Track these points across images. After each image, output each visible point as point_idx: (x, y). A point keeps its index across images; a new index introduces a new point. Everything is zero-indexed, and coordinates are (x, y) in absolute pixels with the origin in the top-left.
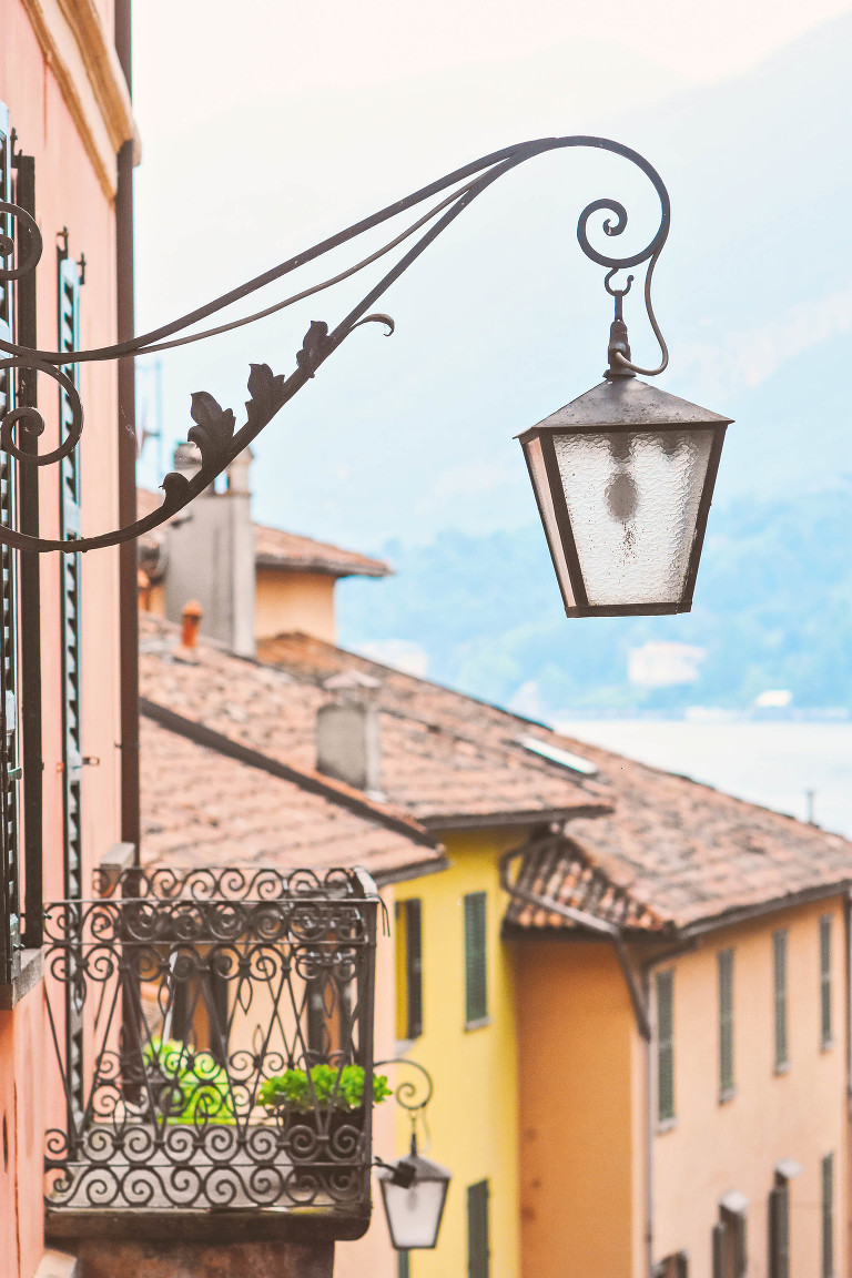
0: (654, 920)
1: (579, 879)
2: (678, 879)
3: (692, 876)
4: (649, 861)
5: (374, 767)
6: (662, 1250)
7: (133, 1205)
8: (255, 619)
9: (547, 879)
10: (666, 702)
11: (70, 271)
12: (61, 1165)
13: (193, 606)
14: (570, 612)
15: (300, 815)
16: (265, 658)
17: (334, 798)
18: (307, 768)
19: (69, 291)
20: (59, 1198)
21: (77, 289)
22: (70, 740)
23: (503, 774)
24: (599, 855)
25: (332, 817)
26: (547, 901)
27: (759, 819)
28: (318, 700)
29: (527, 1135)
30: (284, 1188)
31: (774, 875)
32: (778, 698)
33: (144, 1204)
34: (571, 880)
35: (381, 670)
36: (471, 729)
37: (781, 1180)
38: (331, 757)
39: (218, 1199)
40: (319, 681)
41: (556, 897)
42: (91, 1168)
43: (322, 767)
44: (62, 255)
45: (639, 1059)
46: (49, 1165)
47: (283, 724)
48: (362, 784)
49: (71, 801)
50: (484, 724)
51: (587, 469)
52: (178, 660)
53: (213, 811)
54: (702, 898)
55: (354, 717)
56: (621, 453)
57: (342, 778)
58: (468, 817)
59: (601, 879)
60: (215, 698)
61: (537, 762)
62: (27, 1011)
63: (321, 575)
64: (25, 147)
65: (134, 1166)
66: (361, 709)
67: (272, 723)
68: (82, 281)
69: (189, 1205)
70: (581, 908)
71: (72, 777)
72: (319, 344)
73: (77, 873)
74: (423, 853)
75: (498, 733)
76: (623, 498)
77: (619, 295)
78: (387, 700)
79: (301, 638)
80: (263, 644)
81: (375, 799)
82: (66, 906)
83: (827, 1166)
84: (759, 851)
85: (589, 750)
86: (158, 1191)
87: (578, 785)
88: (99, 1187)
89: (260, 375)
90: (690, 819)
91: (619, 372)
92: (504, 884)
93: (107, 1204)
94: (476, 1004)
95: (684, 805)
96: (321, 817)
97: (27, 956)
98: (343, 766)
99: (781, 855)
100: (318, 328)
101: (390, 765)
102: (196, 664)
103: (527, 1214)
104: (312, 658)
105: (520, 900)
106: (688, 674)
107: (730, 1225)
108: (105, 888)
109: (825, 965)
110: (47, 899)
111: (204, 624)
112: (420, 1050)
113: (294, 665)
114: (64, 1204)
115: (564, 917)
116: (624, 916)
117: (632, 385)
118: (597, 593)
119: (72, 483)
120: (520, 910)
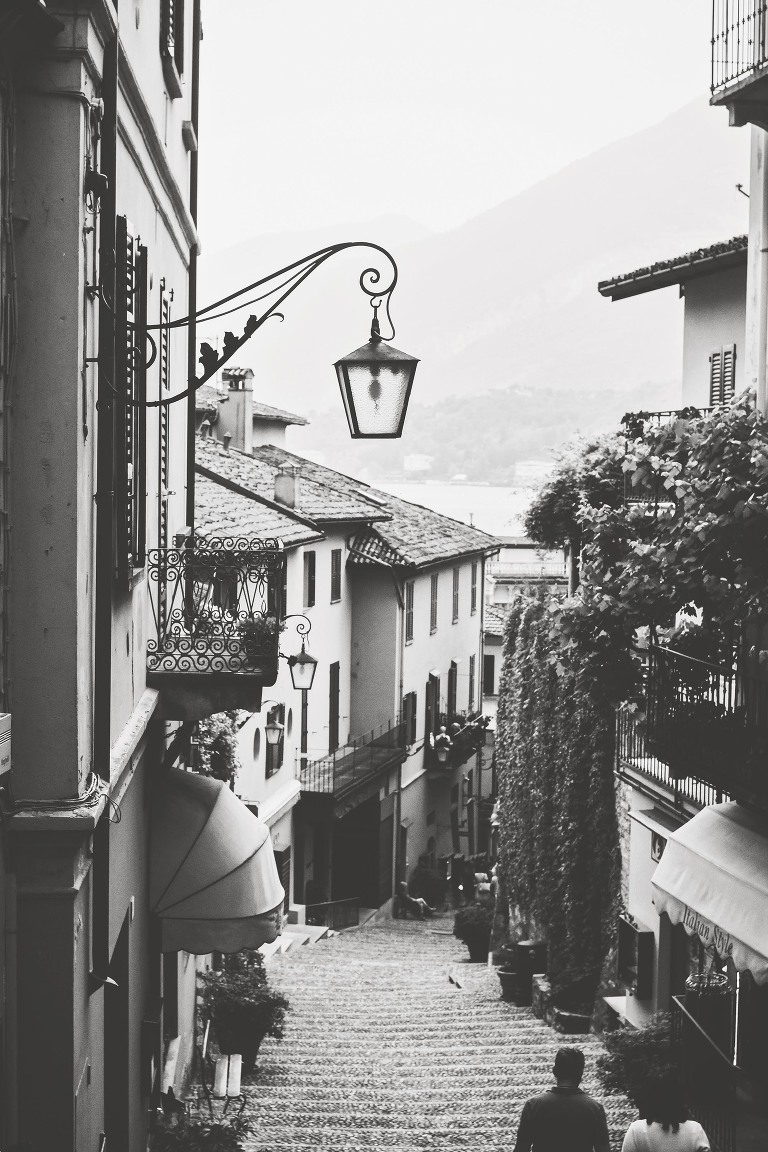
0: (406, 562)
1: (377, 545)
2: (416, 546)
3: (422, 545)
4: (405, 539)
5: (297, 500)
6: (406, 692)
7: (182, 670)
8: (253, 440)
9: (365, 546)
10: (419, 477)
11: (166, 295)
12: (153, 654)
13: (228, 434)
14: (353, 436)
15: (268, 517)
16: (257, 455)
17: (281, 511)
18: (271, 499)
19: (166, 303)
20: (153, 667)
21: (169, 303)
22: (163, 484)
23: (348, 503)
24: (385, 536)
25: (280, 519)
26: (365, 553)
27: (450, 524)
28: (276, 473)
29: (355, 645)
30: (242, 665)
31: (455, 546)
32: (463, 477)
33: (186, 670)
34: (374, 546)
35: (303, 461)
36: (337, 486)
37: (454, 665)
38: (280, 495)
39: (216, 669)
40: (277, 464)
41: (368, 553)
42: (165, 656)
43: (277, 499)
44: (162, 289)
45: (399, 616)
46: (149, 654)
47: (262, 481)
48: (293, 506)
49: (163, 509)
50: (343, 483)
51: (360, 378)
52: (221, 455)
53: (232, 515)
54: (426, 554)
55: (290, 479)
56: (375, 372)
57: (284, 503)
58: (335, 519)
59: (386, 545)
60: (235, 470)
61: (363, 499)
62: (139, 592)
63: (279, 423)
64: (143, 242)
65: (183, 655)
66: (293, 476)
67: (258, 481)
68: (172, 300)
69: (204, 670)
70: (378, 557)
71: (163, 499)
72: (253, 325)
73: (165, 538)
74: (315, 534)
75: (348, 487)
76: (375, 390)
77: (376, 308)
78: (304, 473)
79: (271, 447)
80: (255, 449)
81: (298, 512)
82: (159, 551)
83: (472, 660)
84: (448, 536)
85: (384, 495)
86: (192, 665)
87: (378, 508)
88: (169, 663)
89: (229, 337)
90: (422, 523)
91: (376, 338)
92: (348, 547)
93: (172, 670)
94: (336, 594)
95: (420, 517)
96: (276, 518)
97: (136, 571)
98: (285, 499)
99: (458, 538)
100: (253, 318)
101: (304, 499)
102: (228, 457)
103: (354, 676)
104: (275, 455)
105: (354, 553)
106: (427, 467)
107: (433, 683)
108: (178, 545)
109: (474, 582)
110: (147, 548)
111: (232, 440)
112: (312, 613)
113: (268, 459)
114: (155, 670)
115: (372, 560)
116: (395, 560)
117: (381, 345)
118: (363, 429)
119: (165, 381)
120: (354, 557)
